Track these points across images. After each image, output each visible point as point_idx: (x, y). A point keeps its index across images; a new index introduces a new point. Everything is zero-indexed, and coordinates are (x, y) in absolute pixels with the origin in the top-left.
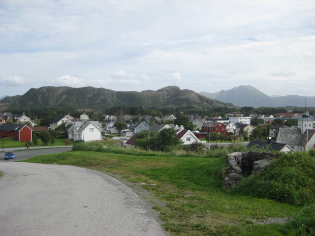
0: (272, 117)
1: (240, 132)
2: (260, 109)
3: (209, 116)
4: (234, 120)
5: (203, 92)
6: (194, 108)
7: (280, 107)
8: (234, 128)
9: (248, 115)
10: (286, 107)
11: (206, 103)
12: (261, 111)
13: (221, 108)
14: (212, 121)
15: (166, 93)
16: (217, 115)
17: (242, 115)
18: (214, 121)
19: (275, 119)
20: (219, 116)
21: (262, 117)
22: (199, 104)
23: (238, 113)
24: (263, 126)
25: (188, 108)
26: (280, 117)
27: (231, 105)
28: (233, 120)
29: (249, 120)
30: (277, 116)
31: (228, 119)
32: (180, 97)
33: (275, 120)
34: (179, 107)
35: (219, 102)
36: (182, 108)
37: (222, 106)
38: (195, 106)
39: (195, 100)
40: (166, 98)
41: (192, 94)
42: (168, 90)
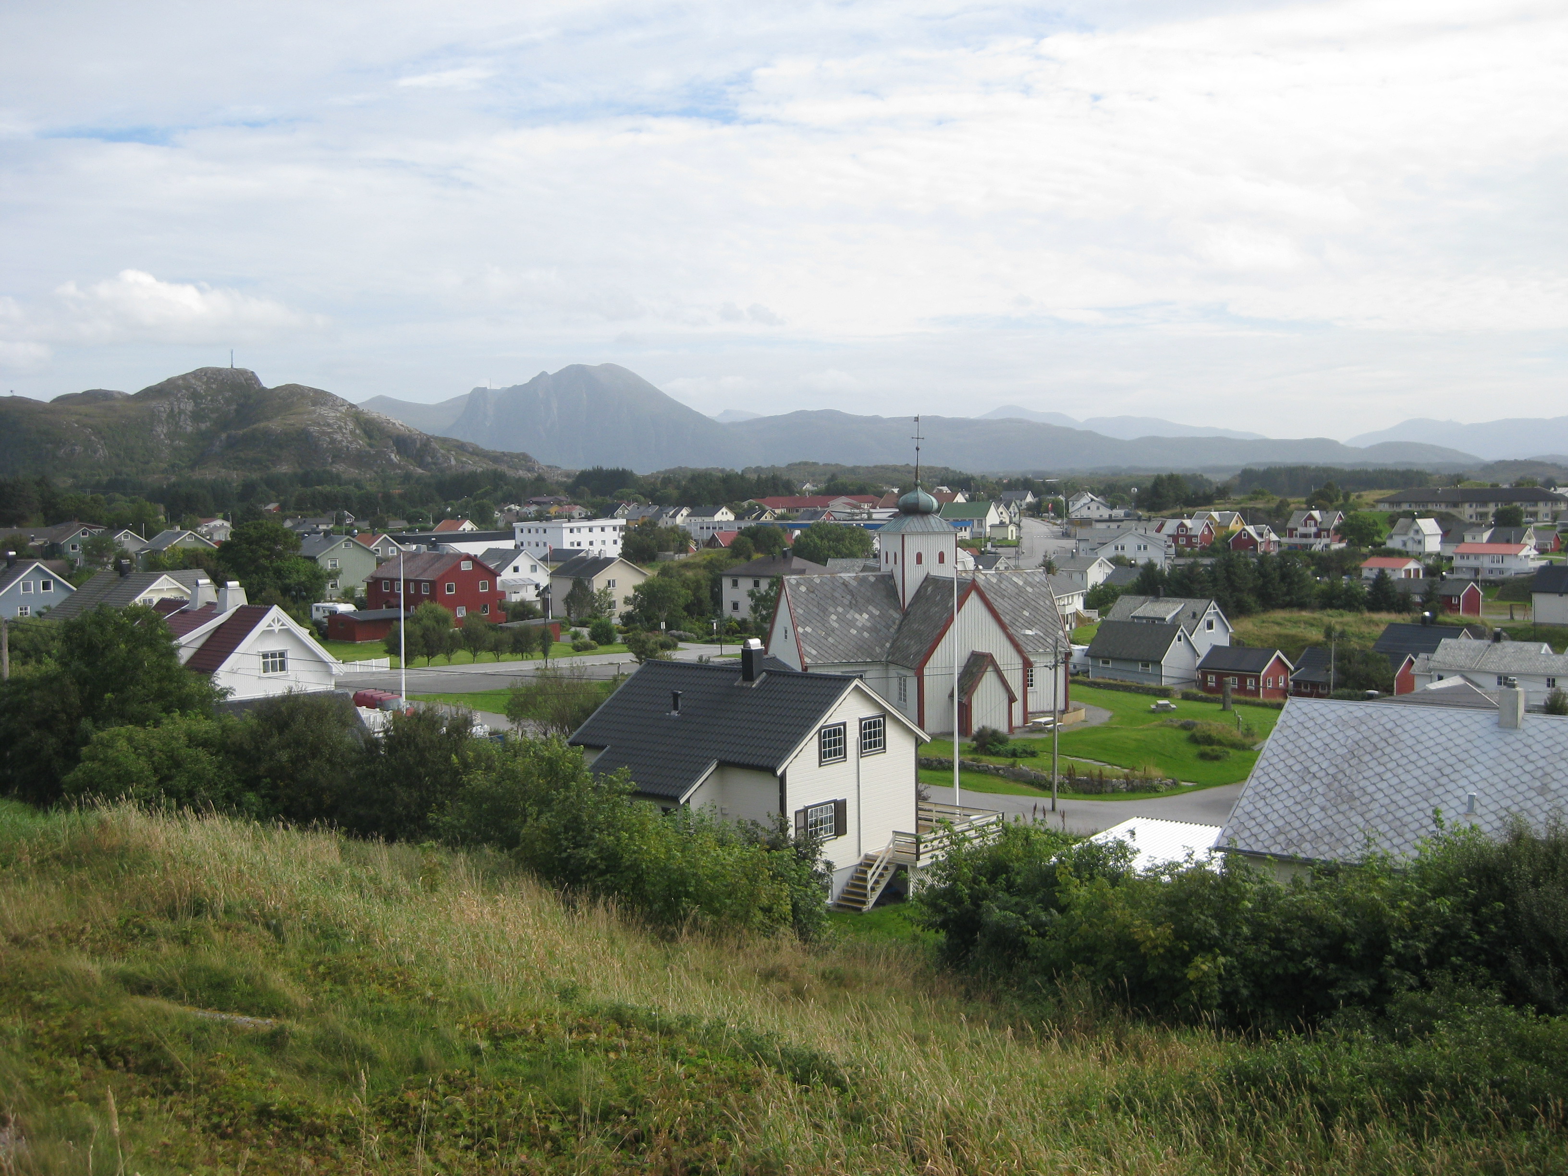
0: (725, 515)
1: (571, 600)
2: (667, 479)
3: (411, 519)
4: (541, 537)
5: (381, 400)
6: (336, 479)
7: (758, 470)
8: (543, 578)
9: (608, 512)
10: (791, 467)
11: (399, 452)
12: (673, 492)
13: (473, 475)
14: (424, 547)
15: (189, 406)
16: (453, 516)
17: (577, 510)
18: (434, 545)
19: (744, 524)
20: (465, 517)
21: (679, 520)
22: (360, 459)
23: (559, 503)
24: (686, 566)
25: (305, 480)
26: (767, 518)
27: (524, 459)
28: (533, 537)
29: (617, 535)
30: (751, 510)
31: (509, 535)
32: (262, 425)
33: (742, 532)
34: (255, 476)
35: (461, 447)
36: (272, 483)
37: (479, 467)
38: (339, 468)
39: (339, 437)
40: (189, 429)
41: (324, 411)
42: (201, 388)
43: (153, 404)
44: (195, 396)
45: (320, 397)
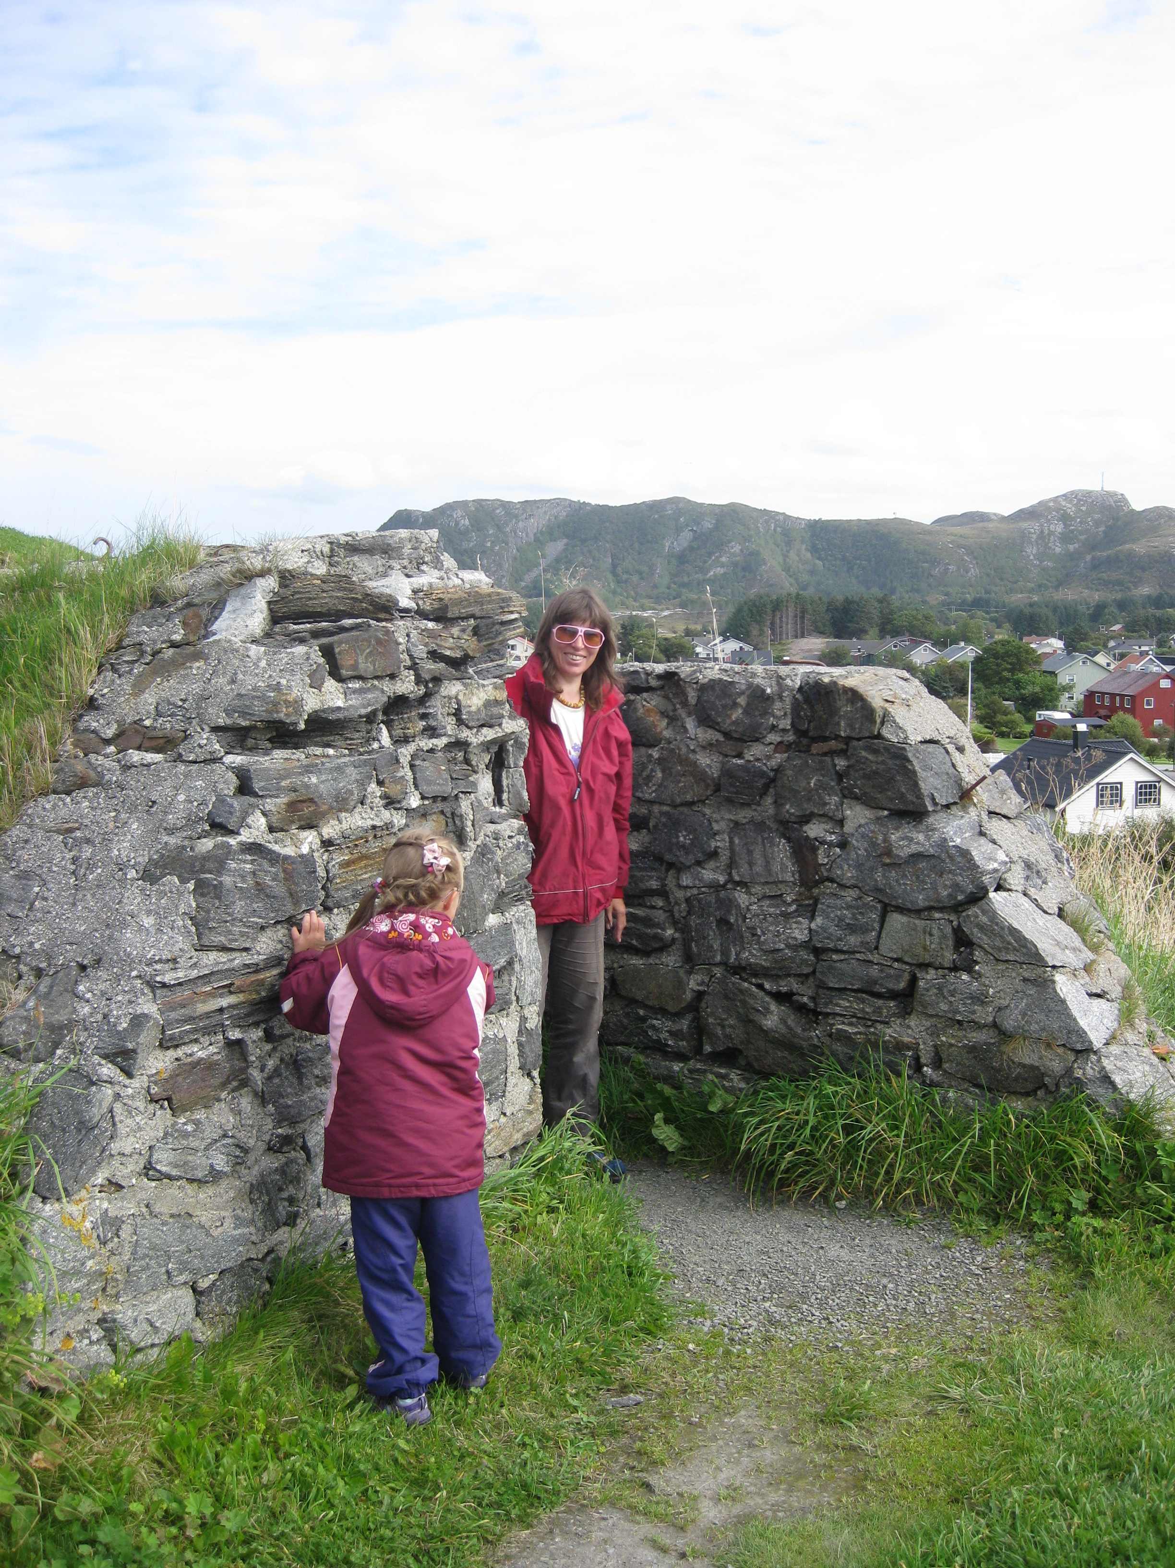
15: (1059, 528)
32: (1127, 547)
34: (1111, 597)
36: (1124, 604)
40: (1058, 550)
42: (1071, 510)
43: (1024, 525)
44: (1065, 518)
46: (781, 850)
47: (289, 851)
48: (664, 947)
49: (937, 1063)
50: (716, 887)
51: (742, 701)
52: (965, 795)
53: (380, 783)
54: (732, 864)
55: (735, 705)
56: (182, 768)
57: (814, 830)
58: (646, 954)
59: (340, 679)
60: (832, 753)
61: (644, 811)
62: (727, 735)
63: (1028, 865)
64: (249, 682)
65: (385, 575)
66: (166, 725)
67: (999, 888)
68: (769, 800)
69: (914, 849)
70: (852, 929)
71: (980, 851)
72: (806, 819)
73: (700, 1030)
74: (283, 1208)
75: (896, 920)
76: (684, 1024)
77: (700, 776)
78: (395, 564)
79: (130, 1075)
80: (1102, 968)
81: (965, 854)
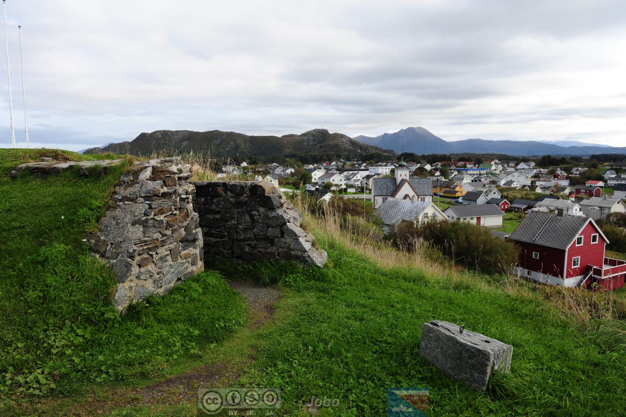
4: (374, 170)
15: (312, 138)
32: (328, 143)
39: (346, 146)
40: (312, 143)
41: (343, 139)
42: (314, 134)
43: (303, 137)
44: (313, 136)
45: (342, 136)
46: (247, 217)
47: (159, 219)
48: (225, 236)
49: (278, 255)
50: (235, 224)
51: (239, 188)
52: (282, 205)
53: (174, 206)
54: (238, 220)
55: (237, 189)
56: (137, 204)
57: (254, 213)
58: (221, 238)
59: (166, 186)
60: (256, 198)
61: (220, 210)
62: (236, 194)
63: (294, 218)
64: (149, 188)
65: (171, 166)
66: (132, 197)
67: (289, 222)
68: (245, 207)
69: (272, 215)
70: (262, 231)
71: (285, 216)
72: (252, 210)
73: (233, 252)
74: (160, 285)
75: (270, 229)
76: (230, 252)
77: (231, 202)
78: (173, 164)
79: (133, 260)
80: (308, 236)
81: (282, 216)
